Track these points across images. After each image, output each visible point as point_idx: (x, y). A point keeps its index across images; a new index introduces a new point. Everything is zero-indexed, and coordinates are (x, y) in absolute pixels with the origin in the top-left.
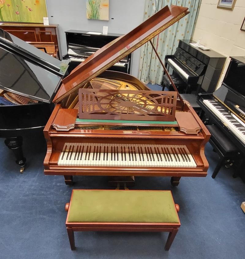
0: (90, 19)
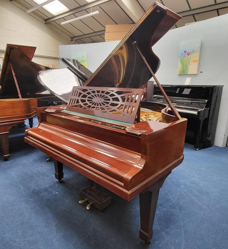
0: (180, 75)
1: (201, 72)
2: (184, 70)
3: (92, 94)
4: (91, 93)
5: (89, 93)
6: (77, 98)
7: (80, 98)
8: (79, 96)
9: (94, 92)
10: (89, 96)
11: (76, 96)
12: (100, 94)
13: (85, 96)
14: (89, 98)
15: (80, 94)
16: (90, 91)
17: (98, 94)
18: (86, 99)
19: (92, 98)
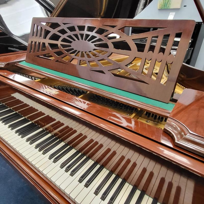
1: (184, 6)
2: (166, 3)
3: (70, 33)
4: (67, 30)
5: (63, 32)
6: (42, 40)
7: (47, 41)
8: (45, 37)
9: (72, 29)
10: (63, 36)
11: (40, 36)
12: (86, 32)
13: (55, 37)
14: (64, 40)
15: (47, 32)
16: (65, 27)
17: (82, 32)
18: (59, 43)
19: (71, 42)
